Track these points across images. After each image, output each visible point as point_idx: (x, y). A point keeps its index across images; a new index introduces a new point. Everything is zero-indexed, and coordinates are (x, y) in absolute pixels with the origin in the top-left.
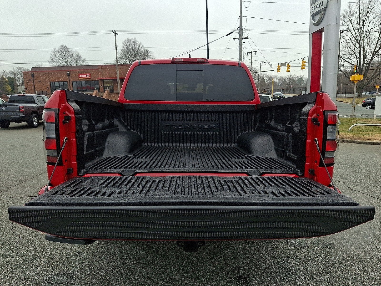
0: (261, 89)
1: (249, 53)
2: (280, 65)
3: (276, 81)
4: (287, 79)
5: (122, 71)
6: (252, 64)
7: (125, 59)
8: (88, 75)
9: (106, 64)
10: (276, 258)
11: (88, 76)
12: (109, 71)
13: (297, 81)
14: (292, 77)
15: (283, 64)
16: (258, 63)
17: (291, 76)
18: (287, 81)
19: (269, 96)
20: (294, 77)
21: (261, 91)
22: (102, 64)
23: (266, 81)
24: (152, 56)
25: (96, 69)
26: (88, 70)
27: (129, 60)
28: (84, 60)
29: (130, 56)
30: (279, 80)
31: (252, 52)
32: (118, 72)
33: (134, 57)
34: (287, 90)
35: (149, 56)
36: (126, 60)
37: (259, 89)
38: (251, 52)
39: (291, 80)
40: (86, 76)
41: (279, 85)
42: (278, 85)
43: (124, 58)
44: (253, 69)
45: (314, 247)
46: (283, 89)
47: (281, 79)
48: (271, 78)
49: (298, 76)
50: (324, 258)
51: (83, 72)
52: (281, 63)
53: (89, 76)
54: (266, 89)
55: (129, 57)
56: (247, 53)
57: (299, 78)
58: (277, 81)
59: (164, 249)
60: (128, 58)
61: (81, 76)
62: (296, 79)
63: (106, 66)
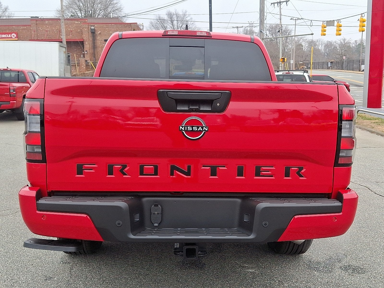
0: (295, 62)
1: (277, 3)
2: (325, 25)
3: (321, 48)
4: (337, 45)
5: (69, 28)
6: (281, 22)
7: (75, 9)
8: (14, 34)
9: (44, 17)
10: (293, 282)
11: (13, 36)
12: (48, 27)
13: (355, 48)
14: (346, 41)
15: (330, 23)
16: (291, 19)
17: (344, 40)
18: (338, 48)
19: (306, 75)
20: (349, 43)
21: (296, 64)
22: (38, 17)
23: (304, 49)
24: (119, 5)
25: (26, 25)
26: (13, 26)
27: (80, 10)
28: (6, 9)
29: (83, 4)
30: (325, 46)
31: (282, 2)
32: (63, 31)
33: (89, 6)
34: (337, 63)
35: (113, 4)
36: (76, 11)
37: (292, 62)
38: (280, 2)
39: (345, 46)
40: (10, 37)
41: (326, 54)
42: (324, 55)
43: (72, 7)
44: (284, 29)
45: (341, 272)
46: (331, 62)
47: (329, 45)
48: (312, 43)
49: (356, 41)
50: (351, 283)
51: (6, 30)
52: (327, 21)
53: (15, 36)
54: (305, 62)
55: (81, 5)
56: (274, 3)
57: (358, 44)
58: (323, 49)
59: (154, 273)
60: (79, 7)
61: (2, 35)
62: (354, 45)
63: (43, 20)
